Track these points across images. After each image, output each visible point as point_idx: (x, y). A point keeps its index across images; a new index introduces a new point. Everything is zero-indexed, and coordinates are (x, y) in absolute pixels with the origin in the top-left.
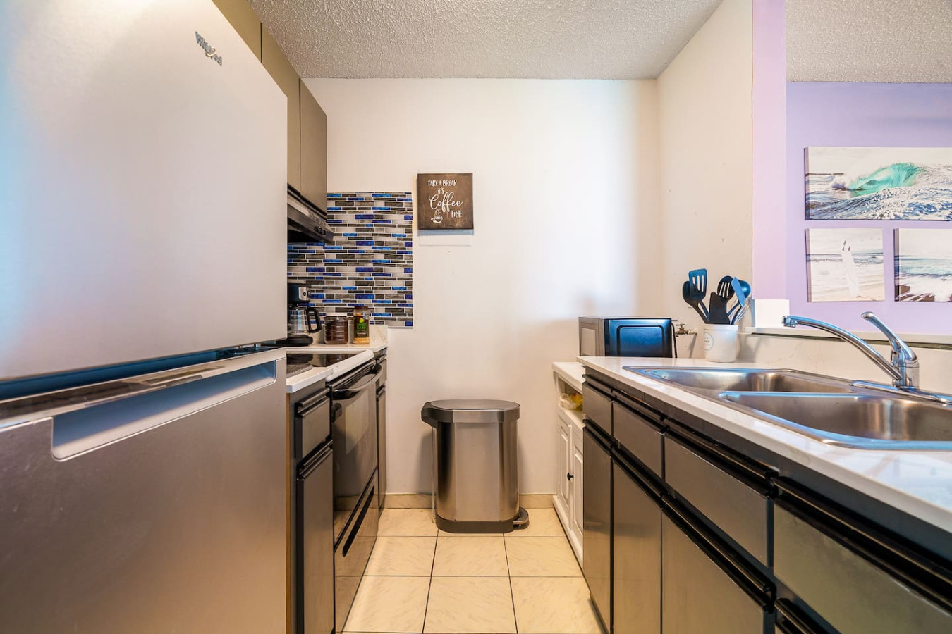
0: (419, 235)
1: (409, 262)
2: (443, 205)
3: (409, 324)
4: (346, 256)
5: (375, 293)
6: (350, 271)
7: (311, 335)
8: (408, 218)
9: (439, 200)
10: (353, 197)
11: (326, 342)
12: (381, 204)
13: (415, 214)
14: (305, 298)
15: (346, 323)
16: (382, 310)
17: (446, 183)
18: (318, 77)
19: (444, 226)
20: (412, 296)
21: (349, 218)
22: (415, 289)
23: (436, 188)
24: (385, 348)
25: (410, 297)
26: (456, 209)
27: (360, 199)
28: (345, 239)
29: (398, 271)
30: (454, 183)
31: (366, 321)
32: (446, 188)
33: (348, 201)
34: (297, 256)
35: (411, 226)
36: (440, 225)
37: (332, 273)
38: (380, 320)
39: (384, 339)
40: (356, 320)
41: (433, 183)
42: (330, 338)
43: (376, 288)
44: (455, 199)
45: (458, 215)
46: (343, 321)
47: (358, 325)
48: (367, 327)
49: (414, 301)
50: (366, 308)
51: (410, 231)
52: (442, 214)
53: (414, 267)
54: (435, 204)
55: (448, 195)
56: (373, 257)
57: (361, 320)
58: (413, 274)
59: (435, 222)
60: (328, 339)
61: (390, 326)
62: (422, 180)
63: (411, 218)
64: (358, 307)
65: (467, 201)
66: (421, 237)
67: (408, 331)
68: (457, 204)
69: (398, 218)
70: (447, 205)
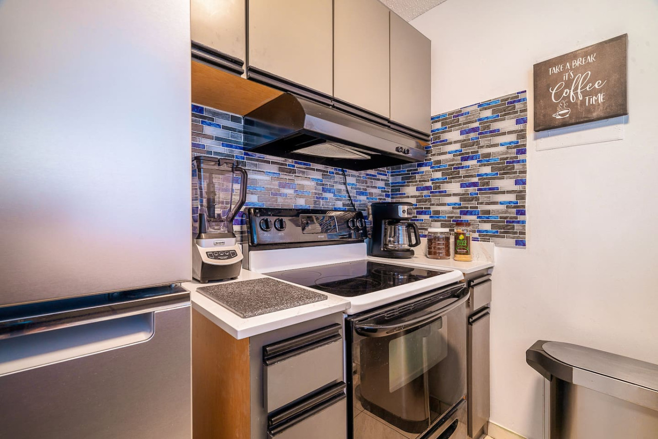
0: (536, 138)
1: (521, 172)
2: (572, 93)
3: (521, 243)
4: (452, 173)
5: (481, 208)
6: (454, 187)
7: (412, 248)
8: (522, 121)
9: (566, 87)
10: (458, 114)
11: (428, 256)
12: (488, 113)
13: (530, 115)
14: (406, 216)
15: (448, 239)
16: (487, 227)
17: (577, 63)
18: (427, 10)
19: (573, 121)
20: (525, 211)
21: (454, 135)
22: (529, 203)
23: (560, 74)
24: (492, 268)
25: (523, 213)
26: (594, 92)
27: (466, 114)
28: (450, 156)
29: (507, 184)
30: (591, 59)
31: (467, 239)
32: (576, 70)
33: (451, 120)
34: (409, 178)
35: (524, 130)
36: (567, 119)
37: (437, 191)
38: (485, 237)
39: (490, 257)
40: (457, 236)
41: (556, 70)
42: (432, 252)
43: (482, 203)
44: (593, 80)
45: (597, 100)
46: (444, 236)
47: (458, 241)
48: (468, 244)
49: (527, 217)
50: (468, 224)
51: (524, 137)
52: (570, 105)
53: (528, 177)
54: (558, 96)
55: (580, 79)
56: (478, 171)
57: (461, 237)
58: (527, 186)
59: (560, 117)
60: (430, 253)
61: (497, 244)
62: (540, 71)
63: (524, 121)
64: (459, 223)
65: (615, 77)
66: (539, 141)
67: (519, 250)
68: (596, 86)
69: (509, 124)
70: (579, 91)
